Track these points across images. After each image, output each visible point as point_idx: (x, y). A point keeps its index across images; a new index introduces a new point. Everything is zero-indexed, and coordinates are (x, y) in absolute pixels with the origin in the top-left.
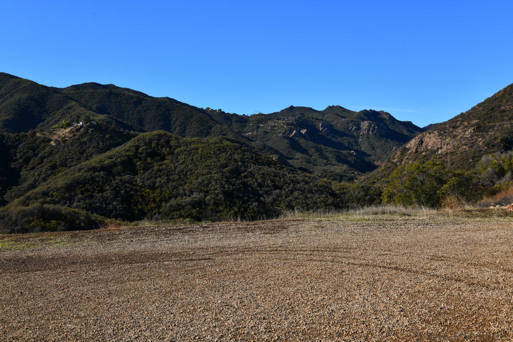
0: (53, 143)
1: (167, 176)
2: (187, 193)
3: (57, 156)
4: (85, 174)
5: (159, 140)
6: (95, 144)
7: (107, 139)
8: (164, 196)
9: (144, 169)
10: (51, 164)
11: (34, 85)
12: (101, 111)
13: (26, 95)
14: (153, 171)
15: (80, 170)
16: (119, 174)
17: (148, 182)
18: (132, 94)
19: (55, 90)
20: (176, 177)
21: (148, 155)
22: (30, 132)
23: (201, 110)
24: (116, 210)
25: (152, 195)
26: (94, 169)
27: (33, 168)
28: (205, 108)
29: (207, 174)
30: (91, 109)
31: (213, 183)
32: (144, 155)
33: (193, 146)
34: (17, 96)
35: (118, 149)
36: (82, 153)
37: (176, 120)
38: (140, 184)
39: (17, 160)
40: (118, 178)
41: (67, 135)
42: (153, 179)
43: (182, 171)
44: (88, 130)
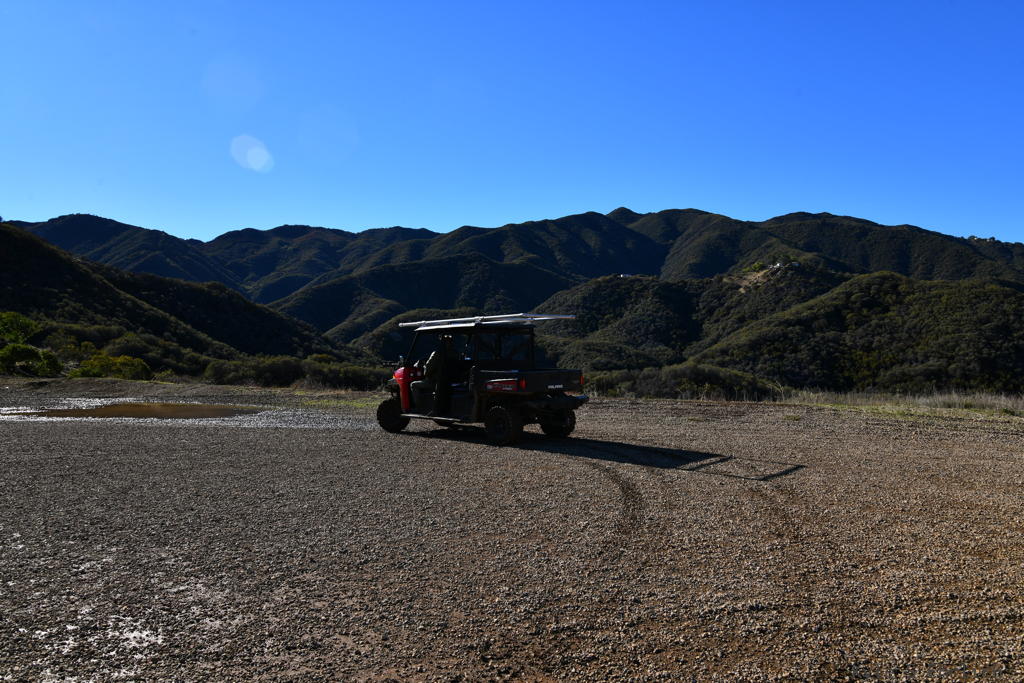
0: (742, 290)
1: (891, 333)
2: (920, 359)
3: (746, 307)
4: (775, 329)
5: (881, 284)
6: (794, 291)
7: (811, 284)
8: (884, 362)
9: (856, 324)
10: (739, 315)
11: (726, 220)
12: (808, 248)
14: (870, 326)
15: (769, 323)
16: (821, 330)
17: (861, 342)
18: (854, 224)
19: (751, 225)
20: (905, 335)
21: (865, 305)
22: (716, 277)
24: (813, 376)
25: (865, 360)
26: (788, 323)
27: (717, 321)
28: (966, 237)
30: (796, 246)
32: (858, 305)
35: (823, 297)
36: (777, 303)
38: (849, 344)
39: (699, 310)
40: (819, 335)
41: (760, 279)
42: (869, 338)
43: (914, 327)
44: (787, 273)
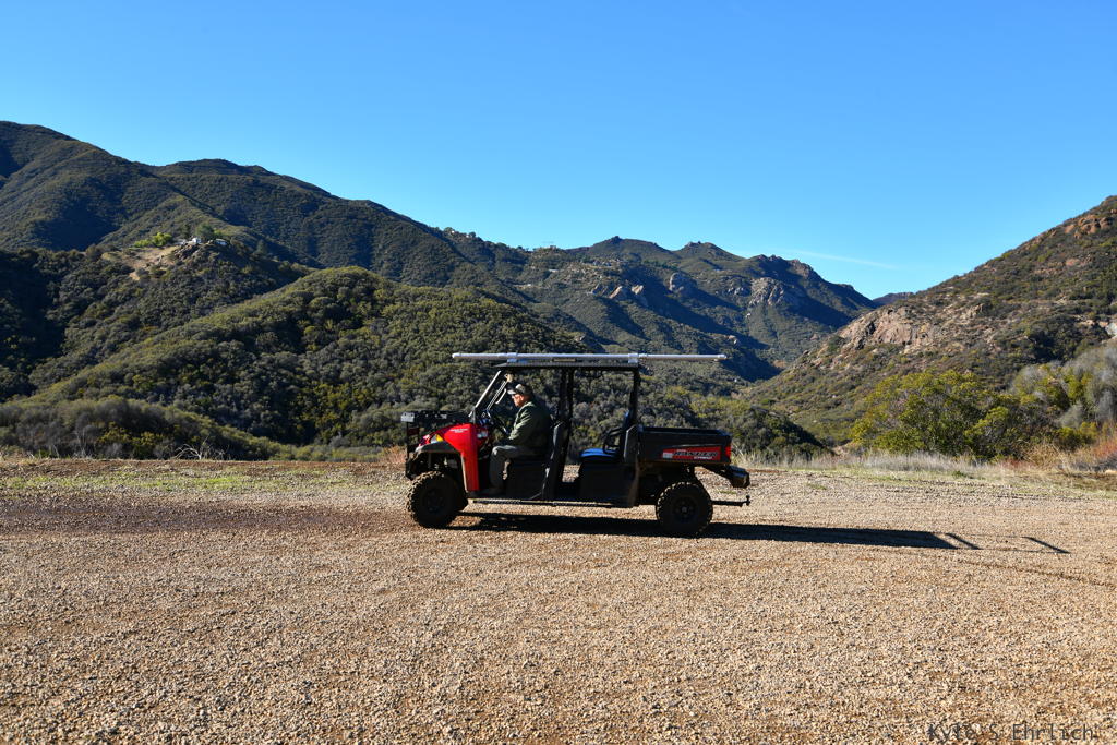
0: (134, 276)
1: (365, 358)
2: (403, 397)
3: (142, 304)
4: (199, 344)
5: (351, 286)
6: (219, 284)
7: (245, 276)
8: (356, 400)
9: (317, 343)
10: (130, 317)
11: (100, 156)
12: (233, 218)
13: (84, 175)
14: (336, 346)
15: (190, 334)
16: (267, 348)
17: (326, 369)
18: (298, 189)
19: (144, 170)
20: (383, 363)
21: (329, 314)
22: (89, 250)
23: (435, 232)
24: (258, 420)
25: (331, 396)
26: (219, 335)
27: (91, 324)
28: (442, 229)
29: (444, 361)
30: (213, 214)
31: (457, 380)
32: (319, 314)
33: (419, 303)
34: (65, 176)
35: (268, 297)
36: (192, 301)
37: (384, 247)
38: (308, 372)
39: (59, 304)
40: (265, 356)
41: (165, 261)
42: (335, 364)
43: (395, 352)
44: (207, 254)
